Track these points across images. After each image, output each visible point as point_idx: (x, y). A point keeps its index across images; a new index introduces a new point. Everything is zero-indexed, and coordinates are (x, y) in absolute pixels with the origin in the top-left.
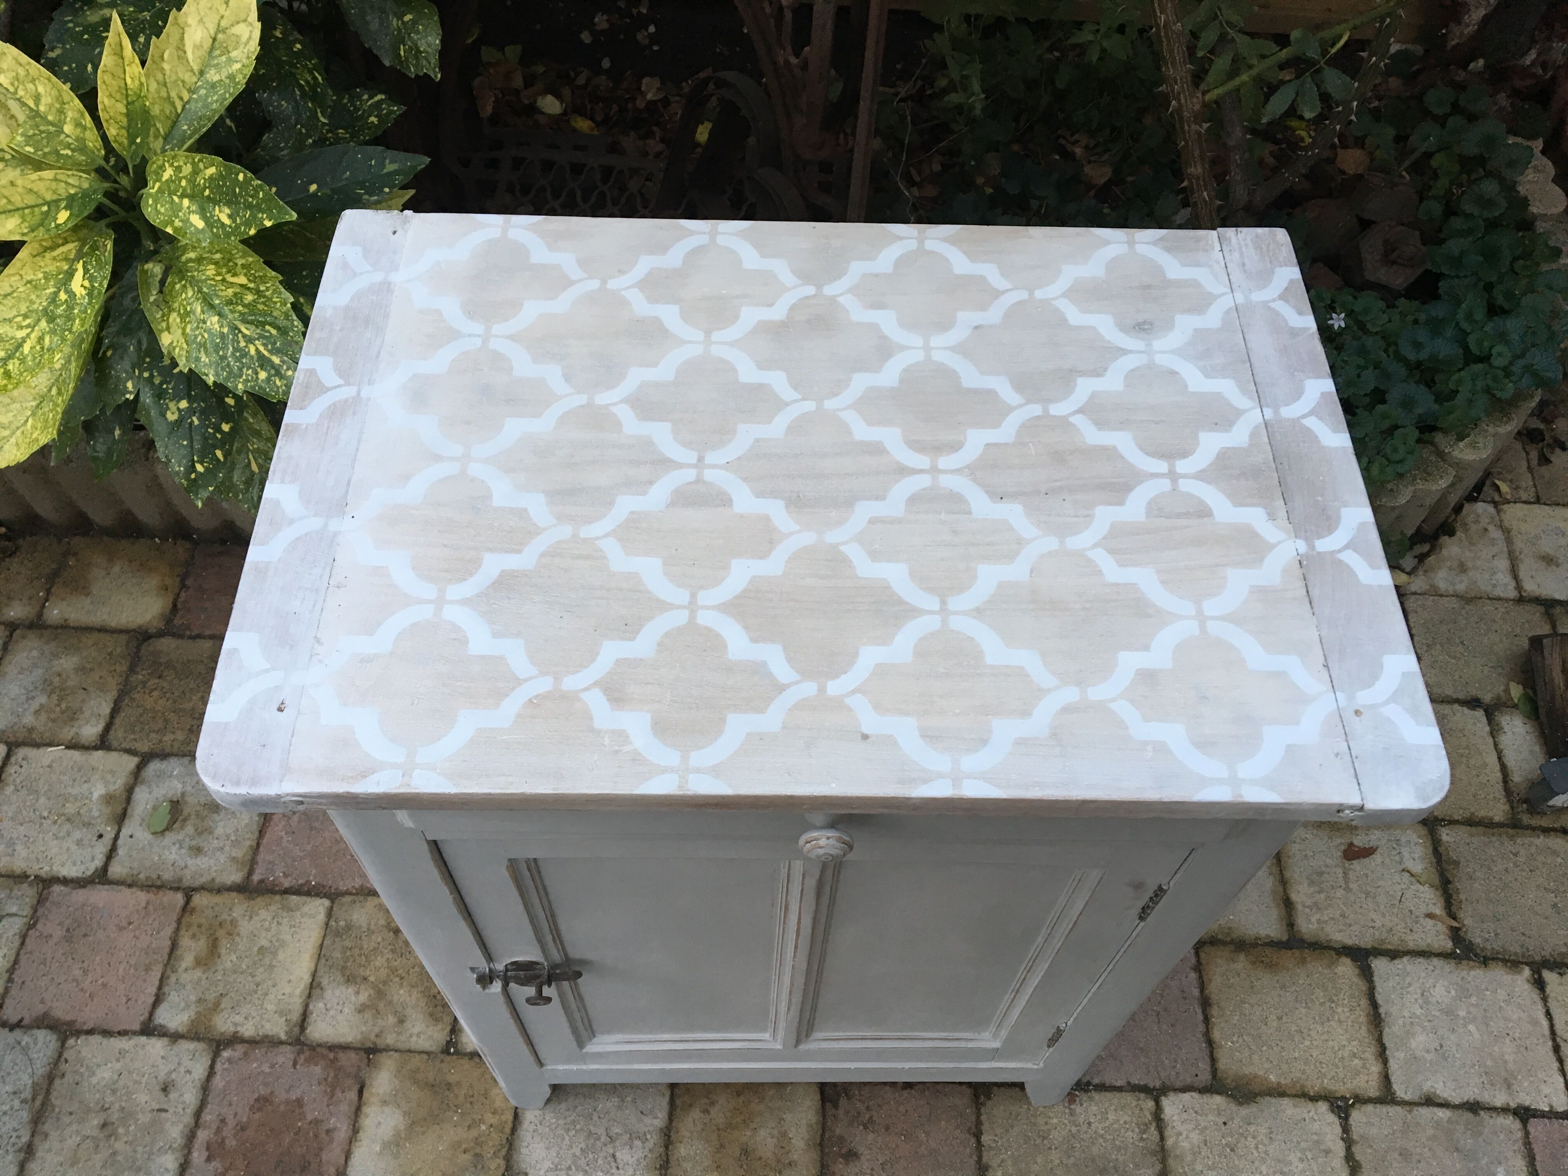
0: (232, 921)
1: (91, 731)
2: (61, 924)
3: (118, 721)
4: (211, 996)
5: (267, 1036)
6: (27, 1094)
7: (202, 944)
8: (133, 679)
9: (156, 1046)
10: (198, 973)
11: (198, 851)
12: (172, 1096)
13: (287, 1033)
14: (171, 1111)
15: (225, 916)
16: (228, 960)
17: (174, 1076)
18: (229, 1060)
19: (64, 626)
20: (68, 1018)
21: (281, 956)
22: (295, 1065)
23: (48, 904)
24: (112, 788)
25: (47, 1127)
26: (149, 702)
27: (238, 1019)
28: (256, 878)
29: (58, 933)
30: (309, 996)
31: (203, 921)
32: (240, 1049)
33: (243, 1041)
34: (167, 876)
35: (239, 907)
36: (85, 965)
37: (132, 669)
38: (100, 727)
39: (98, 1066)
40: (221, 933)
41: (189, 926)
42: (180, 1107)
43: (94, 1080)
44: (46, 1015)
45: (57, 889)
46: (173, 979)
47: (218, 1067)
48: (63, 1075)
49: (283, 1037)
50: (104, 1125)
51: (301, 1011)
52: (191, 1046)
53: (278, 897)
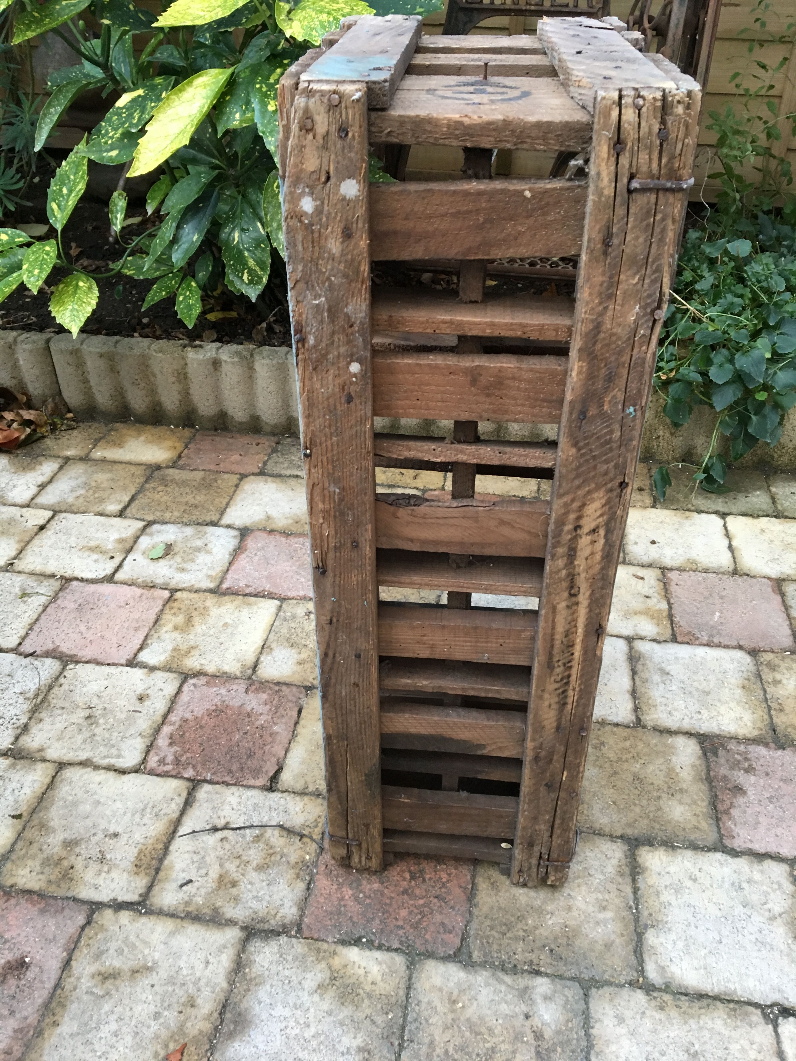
0: (204, 608)
1: (114, 508)
2: (75, 601)
3: (133, 505)
4: (184, 647)
5: (226, 673)
6: (31, 695)
7: (180, 619)
8: (147, 486)
9: (138, 673)
10: (176, 634)
11: (183, 570)
12: (147, 703)
13: (241, 672)
14: (144, 712)
15: (200, 604)
16: (199, 628)
17: (149, 692)
18: (195, 685)
19: (104, 460)
20: (72, 653)
21: (240, 628)
22: (246, 692)
23: (67, 591)
24: (124, 536)
25: (43, 715)
26: (157, 497)
27: (203, 662)
28: (225, 586)
29: (72, 606)
30: (261, 653)
31: (182, 606)
32: (203, 680)
33: (205, 674)
34: (159, 581)
35: (210, 600)
36: (90, 625)
37: (146, 482)
38: (120, 507)
39: (90, 682)
40: (194, 614)
41: (171, 608)
42: (152, 711)
43: (85, 690)
44: (54, 650)
45: (75, 583)
46: (156, 635)
47: (185, 688)
48: (61, 685)
49: (238, 674)
50: (89, 717)
51: (254, 660)
52: (167, 675)
53: (241, 597)
